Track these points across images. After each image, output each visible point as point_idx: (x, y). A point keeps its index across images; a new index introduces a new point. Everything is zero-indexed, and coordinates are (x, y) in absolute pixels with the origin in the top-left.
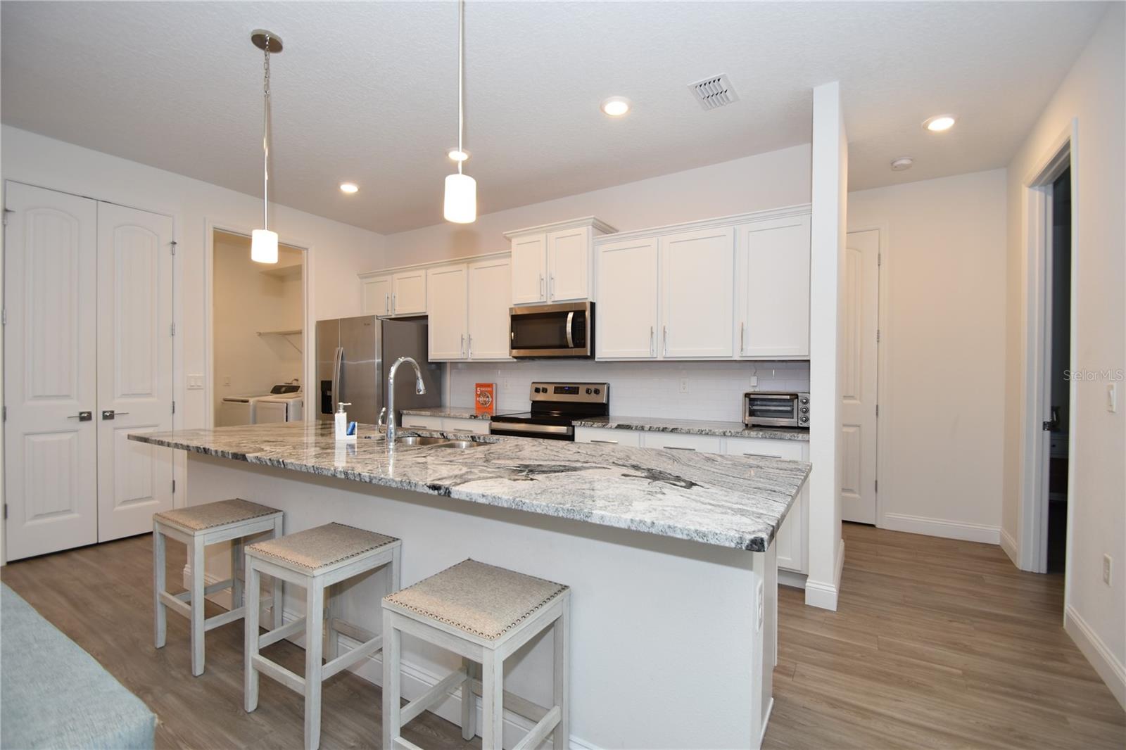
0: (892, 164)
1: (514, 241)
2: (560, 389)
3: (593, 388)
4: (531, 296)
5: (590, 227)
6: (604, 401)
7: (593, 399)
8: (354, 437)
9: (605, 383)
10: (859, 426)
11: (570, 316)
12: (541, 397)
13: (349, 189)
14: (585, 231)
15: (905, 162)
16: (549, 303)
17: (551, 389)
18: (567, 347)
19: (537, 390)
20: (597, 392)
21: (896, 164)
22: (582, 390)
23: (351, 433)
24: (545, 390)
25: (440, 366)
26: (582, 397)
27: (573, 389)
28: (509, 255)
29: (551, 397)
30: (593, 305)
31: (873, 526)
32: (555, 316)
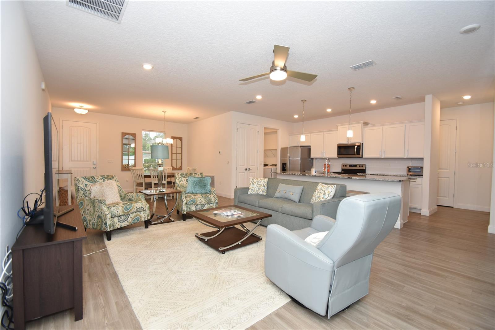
0: (457, 103)
1: (339, 127)
2: (350, 165)
3: (361, 165)
4: (343, 142)
5: (362, 124)
6: (365, 169)
7: (361, 168)
8: (316, 173)
9: (364, 164)
10: (449, 178)
11: (356, 147)
12: (345, 168)
13: (296, 116)
14: (361, 125)
15: (460, 103)
16: (349, 143)
17: (348, 166)
18: (355, 154)
19: (343, 166)
20: (362, 166)
21: (459, 103)
22: (358, 166)
23: (316, 172)
24: (346, 166)
25: (312, 159)
26: (358, 168)
27: (355, 166)
28: (337, 130)
29: (348, 167)
30: (362, 144)
31: (452, 207)
32: (352, 147)
